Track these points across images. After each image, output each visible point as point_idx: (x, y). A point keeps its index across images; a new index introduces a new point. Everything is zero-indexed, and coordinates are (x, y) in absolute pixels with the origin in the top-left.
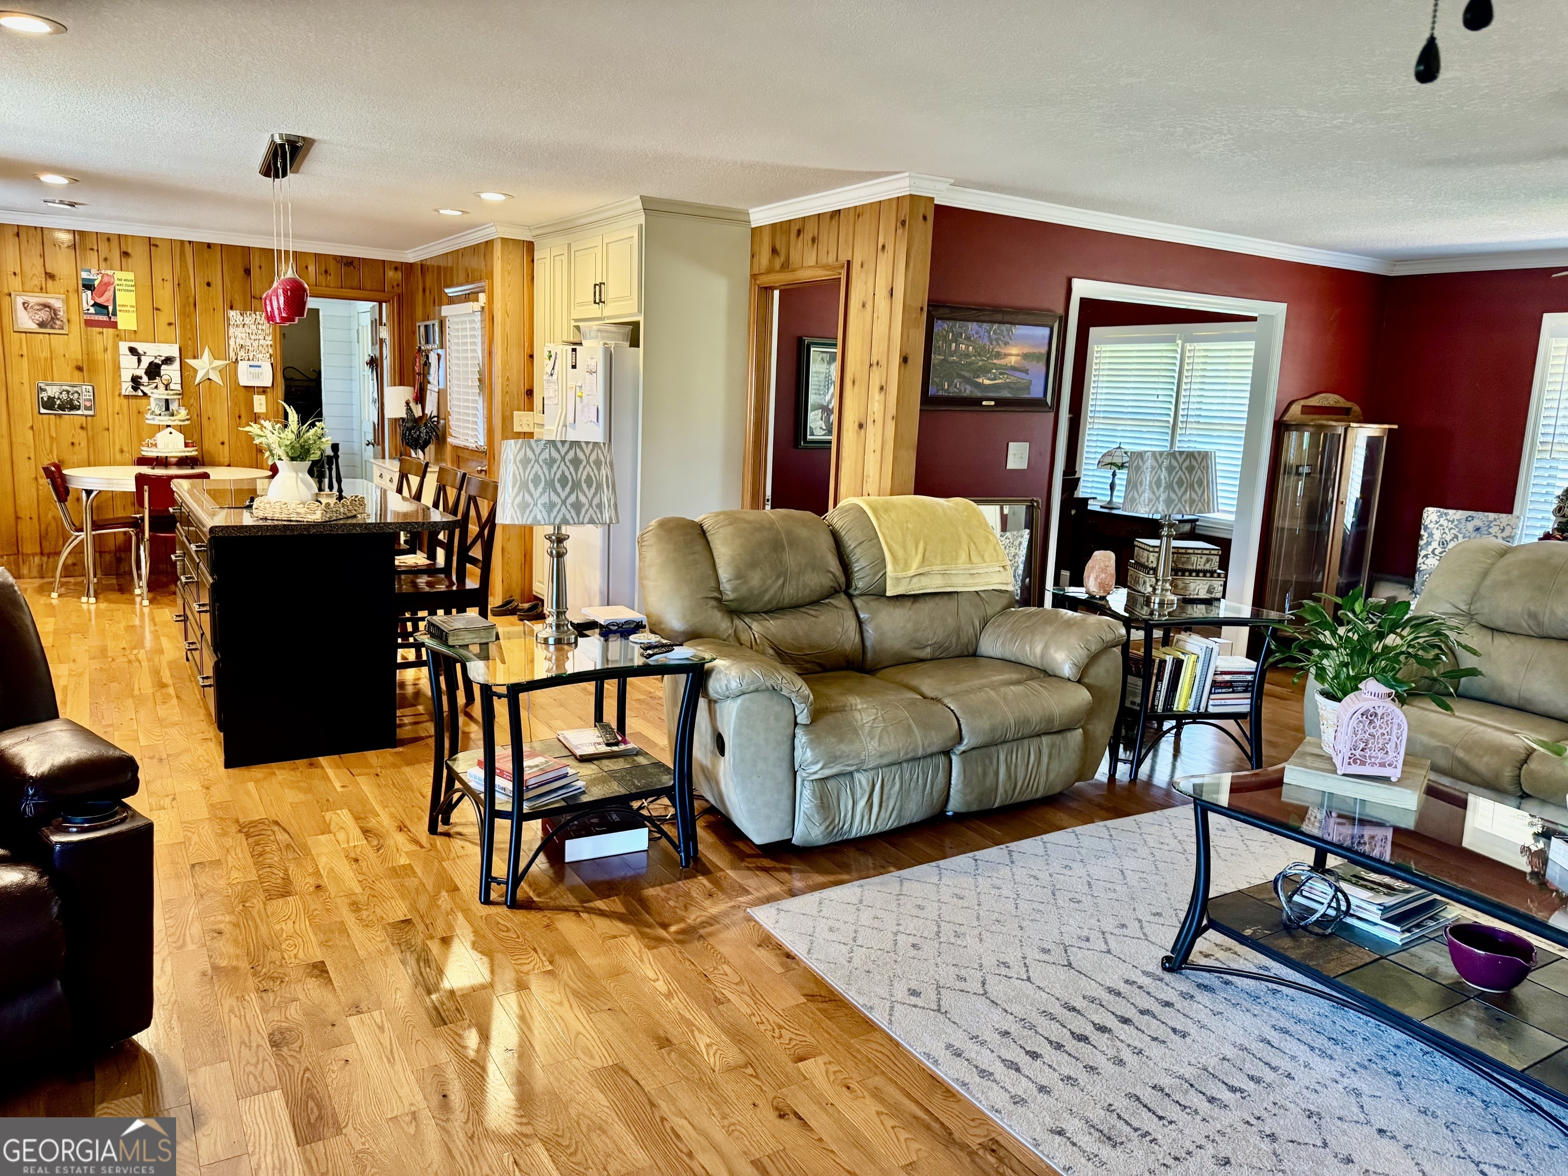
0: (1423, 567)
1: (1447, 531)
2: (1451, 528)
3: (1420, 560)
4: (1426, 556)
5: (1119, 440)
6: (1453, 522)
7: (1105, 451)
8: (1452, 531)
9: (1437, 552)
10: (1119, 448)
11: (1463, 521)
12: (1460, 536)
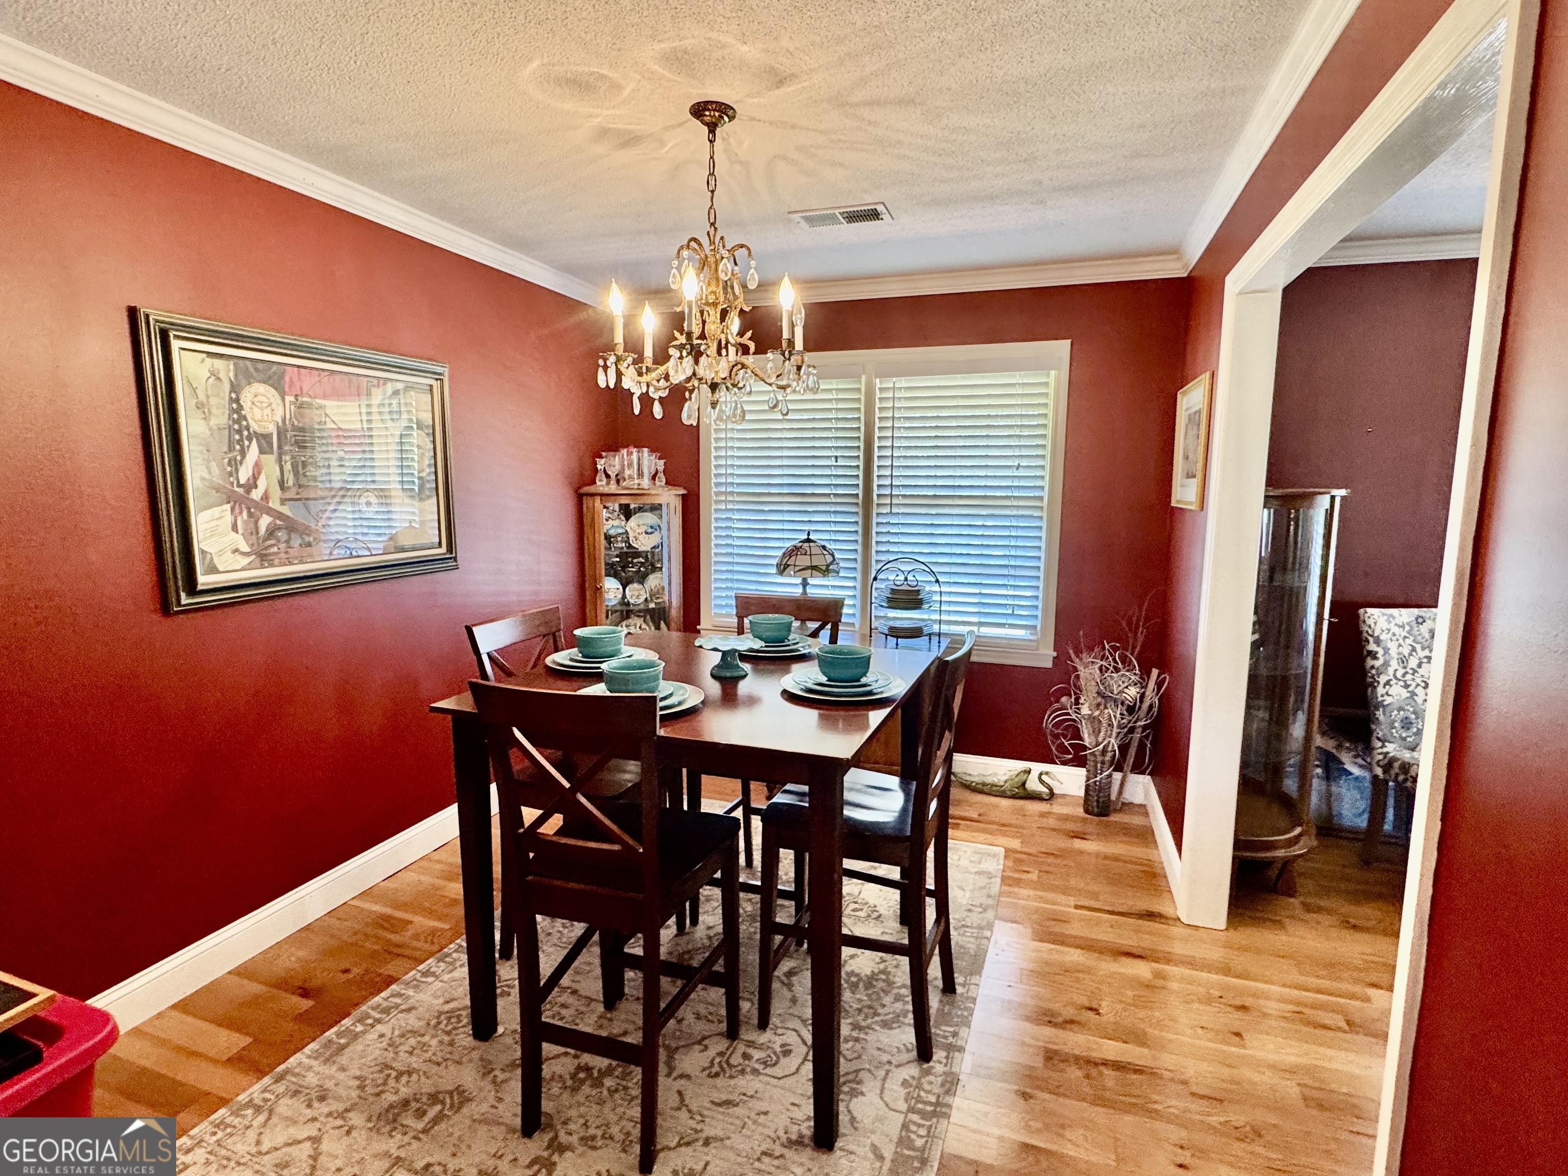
0: (1388, 700)
1: (1401, 641)
2: (1405, 637)
3: (1380, 690)
4: (1388, 683)
5: (806, 527)
6: (1403, 627)
7: (788, 544)
8: (1407, 641)
9: (1399, 675)
10: (808, 540)
11: (1414, 624)
12: (1418, 647)
